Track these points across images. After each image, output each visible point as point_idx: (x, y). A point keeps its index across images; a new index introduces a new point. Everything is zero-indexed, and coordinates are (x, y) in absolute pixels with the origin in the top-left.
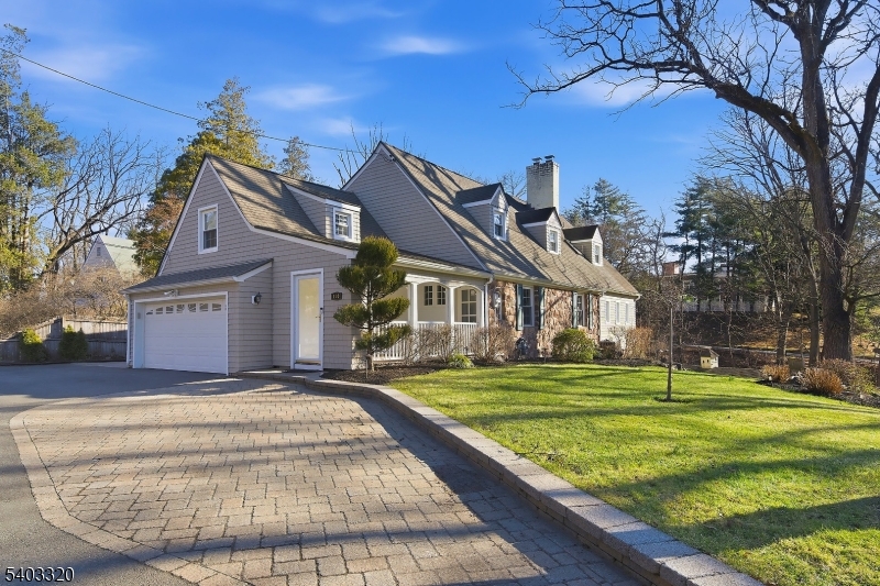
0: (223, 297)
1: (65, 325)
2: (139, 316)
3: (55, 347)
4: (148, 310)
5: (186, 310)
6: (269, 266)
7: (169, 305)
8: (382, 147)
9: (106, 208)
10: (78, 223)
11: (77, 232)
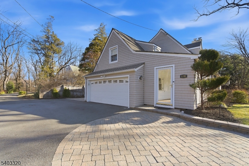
0: (127, 77)
1: (64, 87)
2: (89, 84)
3: (61, 93)
4: (92, 82)
5: (107, 83)
6: (143, 65)
7: (100, 81)
8: (161, 30)
9: (69, 60)
10: (63, 64)
11: (63, 66)
